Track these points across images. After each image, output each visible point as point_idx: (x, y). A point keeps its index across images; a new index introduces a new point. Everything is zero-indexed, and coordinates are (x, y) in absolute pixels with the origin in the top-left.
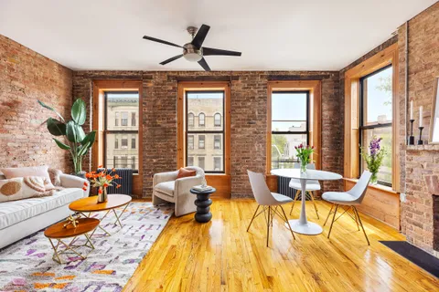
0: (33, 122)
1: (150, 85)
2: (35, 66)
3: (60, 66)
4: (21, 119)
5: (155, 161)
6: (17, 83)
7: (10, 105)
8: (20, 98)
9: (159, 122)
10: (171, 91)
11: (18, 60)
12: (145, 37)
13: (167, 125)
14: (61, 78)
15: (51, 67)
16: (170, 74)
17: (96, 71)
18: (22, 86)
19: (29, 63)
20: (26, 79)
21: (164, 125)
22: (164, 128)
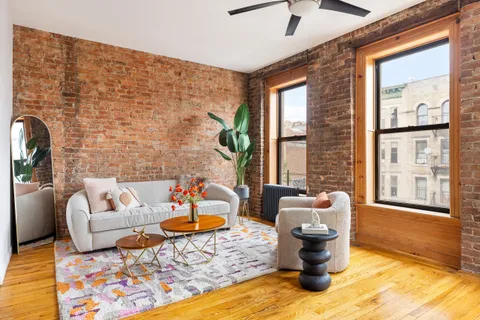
0: (209, 133)
1: (317, 66)
2: (210, 79)
3: (234, 72)
4: (198, 132)
5: (322, 178)
6: (194, 99)
7: (189, 120)
8: (197, 113)
9: (327, 120)
10: (344, 67)
11: (196, 78)
12: (232, 13)
13: (337, 124)
14: (235, 85)
15: (225, 76)
16: (342, 40)
17: (265, 68)
18: (199, 101)
19: (204, 78)
20: (202, 94)
21: (333, 124)
22: (334, 129)
